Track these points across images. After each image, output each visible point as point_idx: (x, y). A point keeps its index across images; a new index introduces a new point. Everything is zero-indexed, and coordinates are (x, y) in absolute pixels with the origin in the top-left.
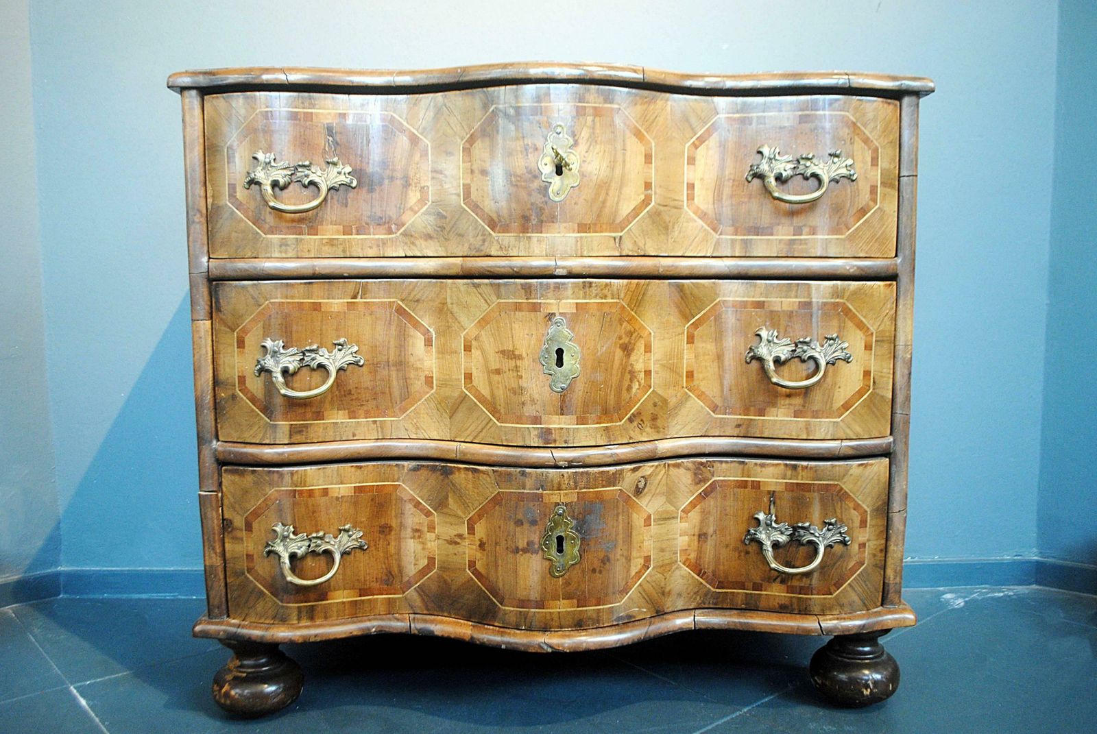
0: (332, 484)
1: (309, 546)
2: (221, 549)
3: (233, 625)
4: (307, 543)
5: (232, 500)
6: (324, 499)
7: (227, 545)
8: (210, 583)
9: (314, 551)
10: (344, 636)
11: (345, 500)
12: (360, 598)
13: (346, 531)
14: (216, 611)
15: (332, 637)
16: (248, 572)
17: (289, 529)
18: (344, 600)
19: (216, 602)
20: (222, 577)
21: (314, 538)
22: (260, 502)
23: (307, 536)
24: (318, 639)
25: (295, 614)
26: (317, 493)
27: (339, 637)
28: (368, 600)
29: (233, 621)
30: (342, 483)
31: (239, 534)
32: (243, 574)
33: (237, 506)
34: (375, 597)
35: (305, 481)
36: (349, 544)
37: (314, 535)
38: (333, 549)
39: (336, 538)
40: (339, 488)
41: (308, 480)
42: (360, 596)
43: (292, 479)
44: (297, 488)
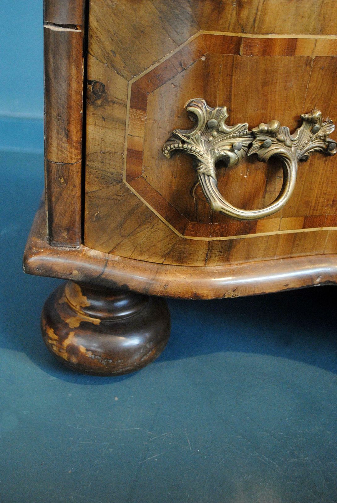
0: (306, 32)
1: (250, 145)
2: (80, 134)
3: (94, 259)
4: (245, 141)
5: (109, 47)
6: (286, 60)
7: (91, 130)
8: (56, 190)
9: (255, 155)
10: (274, 290)
11: (320, 64)
12: (302, 230)
13: (312, 122)
14: (65, 235)
15: (258, 292)
16: (128, 180)
17: (219, 112)
18: (280, 233)
19: (65, 221)
20: (77, 180)
21: (262, 132)
22: (168, 56)
23: (250, 128)
24: (238, 294)
25: (202, 252)
26: (277, 49)
27: (268, 291)
28: (314, 232)
29: (93, 253)
30: (322, 31)
31: (117, 112)
32: (120, 181)
33: (118, 59)
34: (325, 229)
35: (262, 22)
36: (311, 145)
37: (264, 127)
38: (288, 154)
39: (293, 132)
40: (316, 41)
41: (267, 19)
42: (304, 228)
43: (238, 15)
44: (244, 35)
